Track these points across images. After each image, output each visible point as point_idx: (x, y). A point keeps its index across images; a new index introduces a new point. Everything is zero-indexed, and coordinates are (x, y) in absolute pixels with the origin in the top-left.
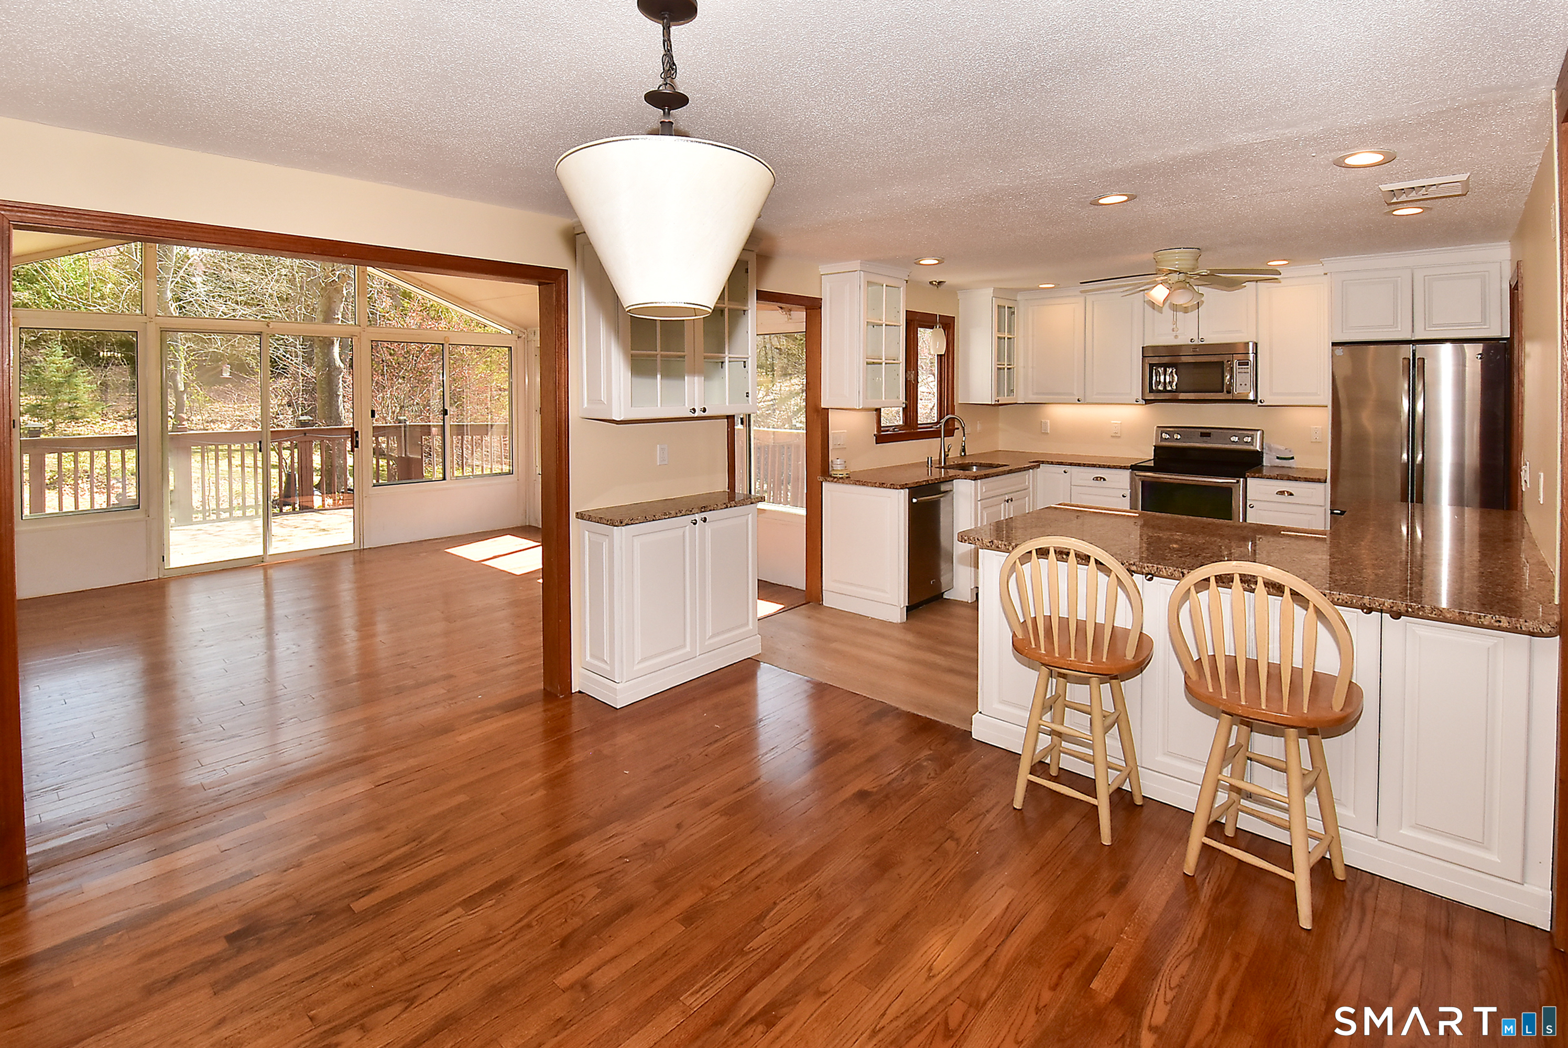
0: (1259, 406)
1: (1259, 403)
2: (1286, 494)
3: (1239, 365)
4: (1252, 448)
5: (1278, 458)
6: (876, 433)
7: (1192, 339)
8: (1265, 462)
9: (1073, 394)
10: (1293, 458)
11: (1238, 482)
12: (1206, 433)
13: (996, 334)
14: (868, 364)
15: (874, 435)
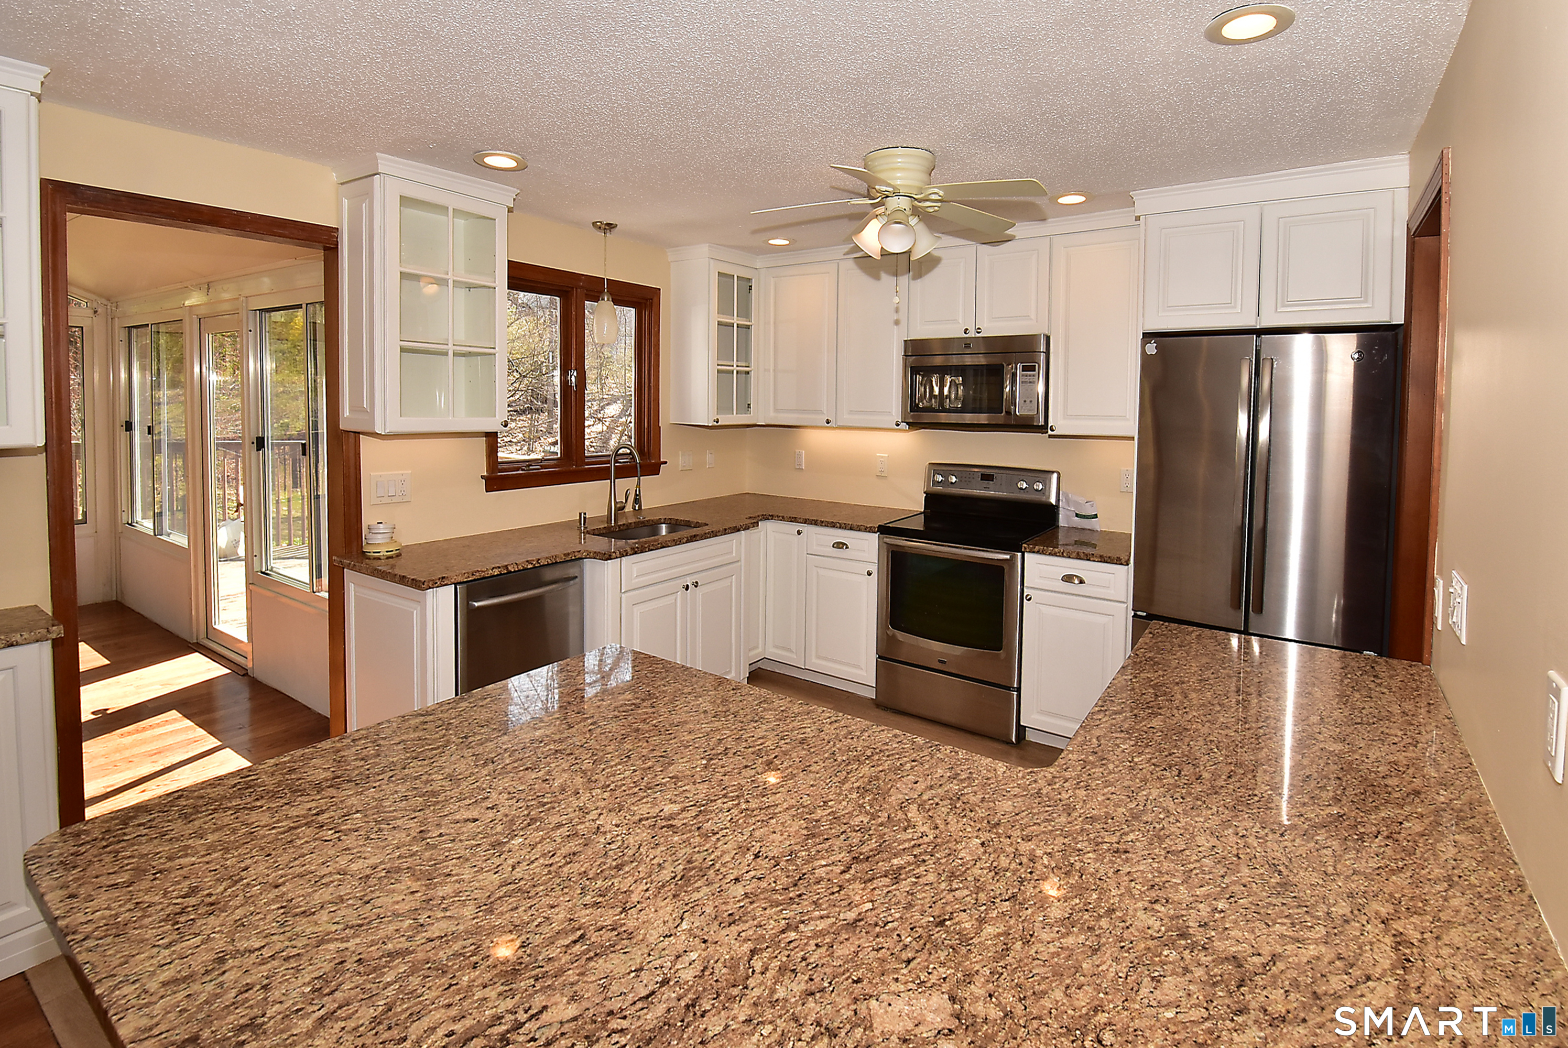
0: (1050, 436)
1: (1050, 432)
2: (1076, 581)
3: (1023, 371)
4: (1044, 499)
5: (1077, 515)
6: (485, 474)
7: (967, 329)
8: (1062, 522)
9: (821, 412)
10: (1096, 516)
11: (1013, 558)
12: (988, 475)
13: (716, 318)
14: (403, 350)
15: (482, 477)
